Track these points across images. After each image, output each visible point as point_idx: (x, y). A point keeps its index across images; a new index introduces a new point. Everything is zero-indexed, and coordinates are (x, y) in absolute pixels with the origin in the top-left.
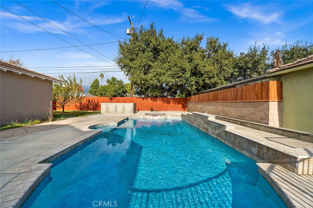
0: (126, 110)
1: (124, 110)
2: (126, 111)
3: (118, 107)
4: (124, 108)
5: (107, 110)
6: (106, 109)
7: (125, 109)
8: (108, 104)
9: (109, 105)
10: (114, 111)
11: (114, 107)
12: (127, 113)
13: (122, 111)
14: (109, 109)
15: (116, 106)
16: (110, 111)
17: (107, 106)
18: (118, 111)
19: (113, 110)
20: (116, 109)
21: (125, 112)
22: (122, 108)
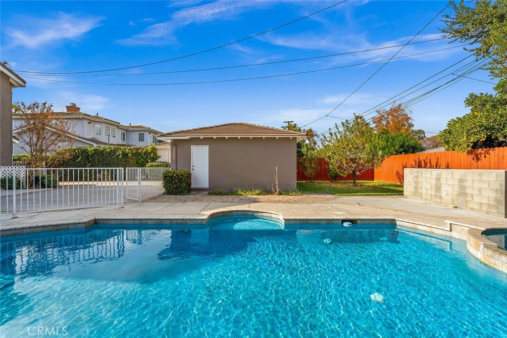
0: (472, 196)
1: (462, 193)
2: (469, 198)
3: (443, 181)
4: (462, 187)
5: (416, 188)
6: (413, 185)
7: (469, 191)
8: (418, 172)
9: (420, 174)
10: (433, 193)
11: (434, 182)
12: (476, 207)
13: (455, 198)
14: (421, 187)
15: (438, 179)
16: (422, 194)
17: (417, 177)
18: (443, 194)
19: (429, 192)
20: (438, 188)
21: (466, 202)
22: (456, 188)
